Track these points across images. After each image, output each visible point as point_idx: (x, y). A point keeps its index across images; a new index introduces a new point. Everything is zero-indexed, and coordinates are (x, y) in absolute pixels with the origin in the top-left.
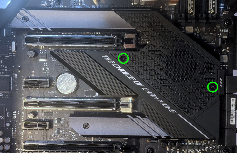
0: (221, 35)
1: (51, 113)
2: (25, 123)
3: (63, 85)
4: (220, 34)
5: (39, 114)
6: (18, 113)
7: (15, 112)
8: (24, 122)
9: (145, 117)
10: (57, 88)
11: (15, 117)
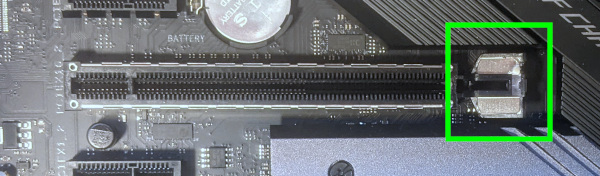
1: (186, 127)
2: (80, 166)
3: (235, 8)
5: (131, 128)
6: (41, 131)
7: (28, 126)
8: (75, 164)
9: (573, 130)
10: (210, 22)
11: (29, 146)
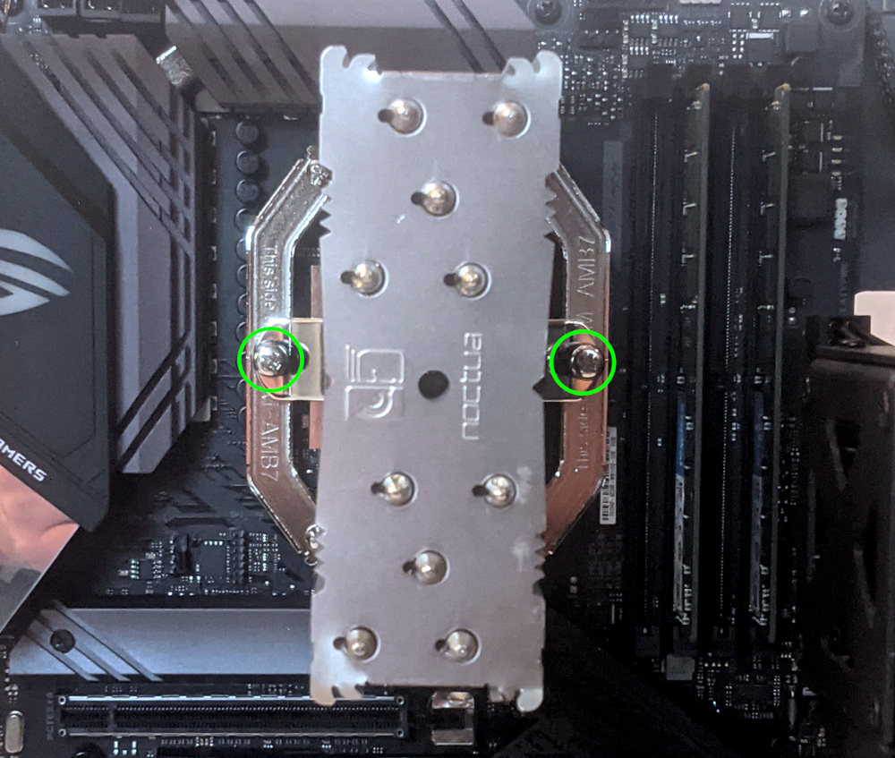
0: (796, 685)
4: (792, 679)
